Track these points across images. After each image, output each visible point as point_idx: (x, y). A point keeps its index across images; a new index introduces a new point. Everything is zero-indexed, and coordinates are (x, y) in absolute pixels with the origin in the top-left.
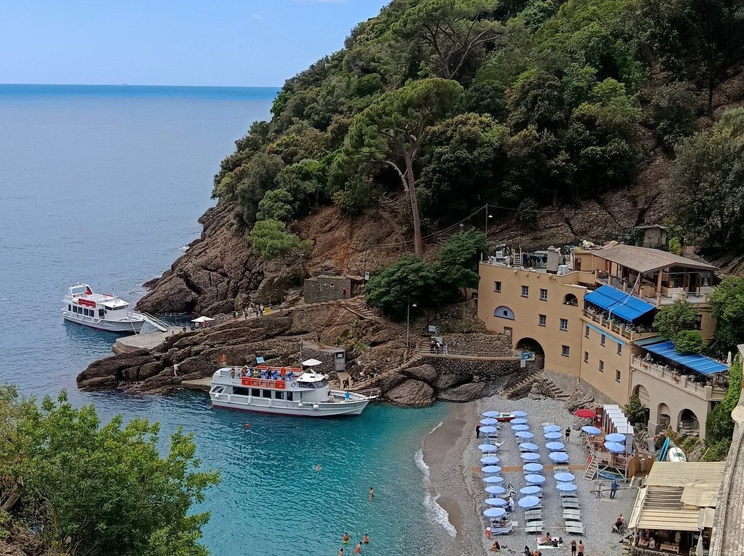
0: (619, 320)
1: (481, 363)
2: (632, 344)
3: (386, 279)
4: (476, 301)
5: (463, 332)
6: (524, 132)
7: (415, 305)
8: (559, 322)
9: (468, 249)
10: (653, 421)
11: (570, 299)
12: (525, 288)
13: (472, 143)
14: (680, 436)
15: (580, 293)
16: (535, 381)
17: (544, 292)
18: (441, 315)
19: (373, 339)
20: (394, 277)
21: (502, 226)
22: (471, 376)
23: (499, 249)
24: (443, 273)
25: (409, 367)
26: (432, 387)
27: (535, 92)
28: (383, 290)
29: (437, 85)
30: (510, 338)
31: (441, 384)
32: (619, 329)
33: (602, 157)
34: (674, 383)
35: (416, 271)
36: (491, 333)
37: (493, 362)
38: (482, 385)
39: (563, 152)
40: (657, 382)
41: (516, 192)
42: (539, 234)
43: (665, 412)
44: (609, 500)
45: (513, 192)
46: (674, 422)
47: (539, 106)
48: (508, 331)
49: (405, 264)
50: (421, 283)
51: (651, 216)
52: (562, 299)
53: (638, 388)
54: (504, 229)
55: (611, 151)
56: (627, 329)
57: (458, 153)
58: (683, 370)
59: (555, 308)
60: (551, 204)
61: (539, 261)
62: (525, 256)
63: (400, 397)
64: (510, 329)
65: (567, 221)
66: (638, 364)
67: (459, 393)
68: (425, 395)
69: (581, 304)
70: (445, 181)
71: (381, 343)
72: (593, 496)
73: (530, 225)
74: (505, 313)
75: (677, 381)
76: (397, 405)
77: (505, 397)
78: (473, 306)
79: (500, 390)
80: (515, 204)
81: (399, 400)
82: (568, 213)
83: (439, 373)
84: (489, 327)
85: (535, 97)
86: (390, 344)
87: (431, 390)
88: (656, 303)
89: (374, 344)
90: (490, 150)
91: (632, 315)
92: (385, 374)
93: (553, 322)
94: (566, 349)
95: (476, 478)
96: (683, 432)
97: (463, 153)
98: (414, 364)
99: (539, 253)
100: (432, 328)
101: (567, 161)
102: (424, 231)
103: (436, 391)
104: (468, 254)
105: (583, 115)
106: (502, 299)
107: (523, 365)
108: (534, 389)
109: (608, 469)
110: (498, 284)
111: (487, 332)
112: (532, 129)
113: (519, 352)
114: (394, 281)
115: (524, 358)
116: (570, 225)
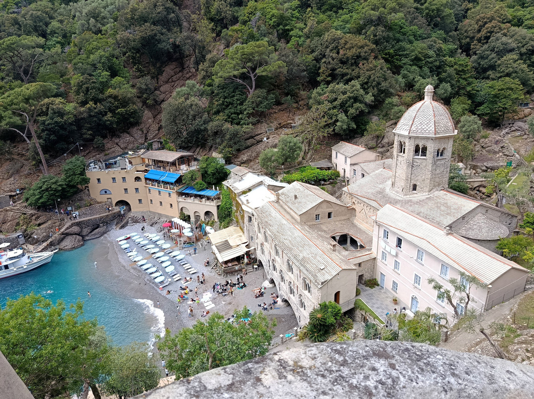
0: (166, 183)
1: (102, 218)
2: (176, 192)
3: (38, 191)
4: (88, 190)
5: (87, 206)
6: (88, 106)
7: (59, 200)
8: (135, 190)
9: (80, 166)
10: (193, 219)
11: (138, 179)
12: (114, 179)
13: (61, 114)
14: (207, 222)
15: (142, 175)
16: (129, 218)
17: (124, 179)
18: (72, 201)
19: (38, 223)
20: (42, 189)
21: (87, 152)
22: (99, 224)
23: (91, 163)
24: (69, 181)
25: (66, 230)
26: (80, 236)
27: (86, 86)
28: (37, 197)
29: (41, 86)
30: (111, 203)
31: (84, 233)
32: (167, 187)
33: (126, 113)
34: (200, 202)
35: (55, 183)
36: (100, 203)
37: (108, 215)
38: (105, 227)
39: (109, 113)
40: (191, 204)
41: (90, 135)
42: (107, 152)
43: (197, 214)
44: (194, 255)
45: (89, 135)
46: (202, 217)
47: (91, 93)
48: (109, 200)
49: (46, 181)
50: (60, 188)
51: (150, 136)
52: (134, 180)
53: (182, 209)
54: (88, 153)
55: (130, 110)
56: (172, 186)
57: (56, 119)
58: (201, 197)
59: (131, 184)
60: (107, 137)
61: (113, 165)
62: (106, 164)
63: (66, 246)
64: (110, 198)
65: (117, 144)
66: (181, 199)
67: (94, 235)
68: (79, 241)
69: (143, 180)
70: (52, 135)
71: (43, 223)
72: (188, 256)
73: (101, 149)
74: (106, 192)
75: (201, 202)
76: (66, 250)
77: (118, 229)
78: (87, 192)
79: (114, 227)
80: (92, 140)
81: (66, 248)
82: (117, 141)
83: (82, 228)
84: (99, 200)
85: (87, 88)
86: (50, 222)
87: (81, 238)
88: (181, 173)
89: (39, 225)
90: (72, 116)
91: (173, 180)
92: (53, 238)
93: (131, 190)
94: (140, 200)
95: (135, 269)
96: (207, 220)
97: (59, 119)
98: (68, 228)
99: (112, 161)
100: (69, 209)
101: (112, 117)
102: (47, 161)
103: (83, 237)
104: (81, 168)
105: (112, 95)
106: (102, 186)
107: (122, 212)
108: (130, 222)
109: (188, 243)
110: (99, 180)
111: (98, 203)
112: (91, 104)
113: (117, 207)
114: (43, 190)
115: (122, 209)
116: (119, 146)
